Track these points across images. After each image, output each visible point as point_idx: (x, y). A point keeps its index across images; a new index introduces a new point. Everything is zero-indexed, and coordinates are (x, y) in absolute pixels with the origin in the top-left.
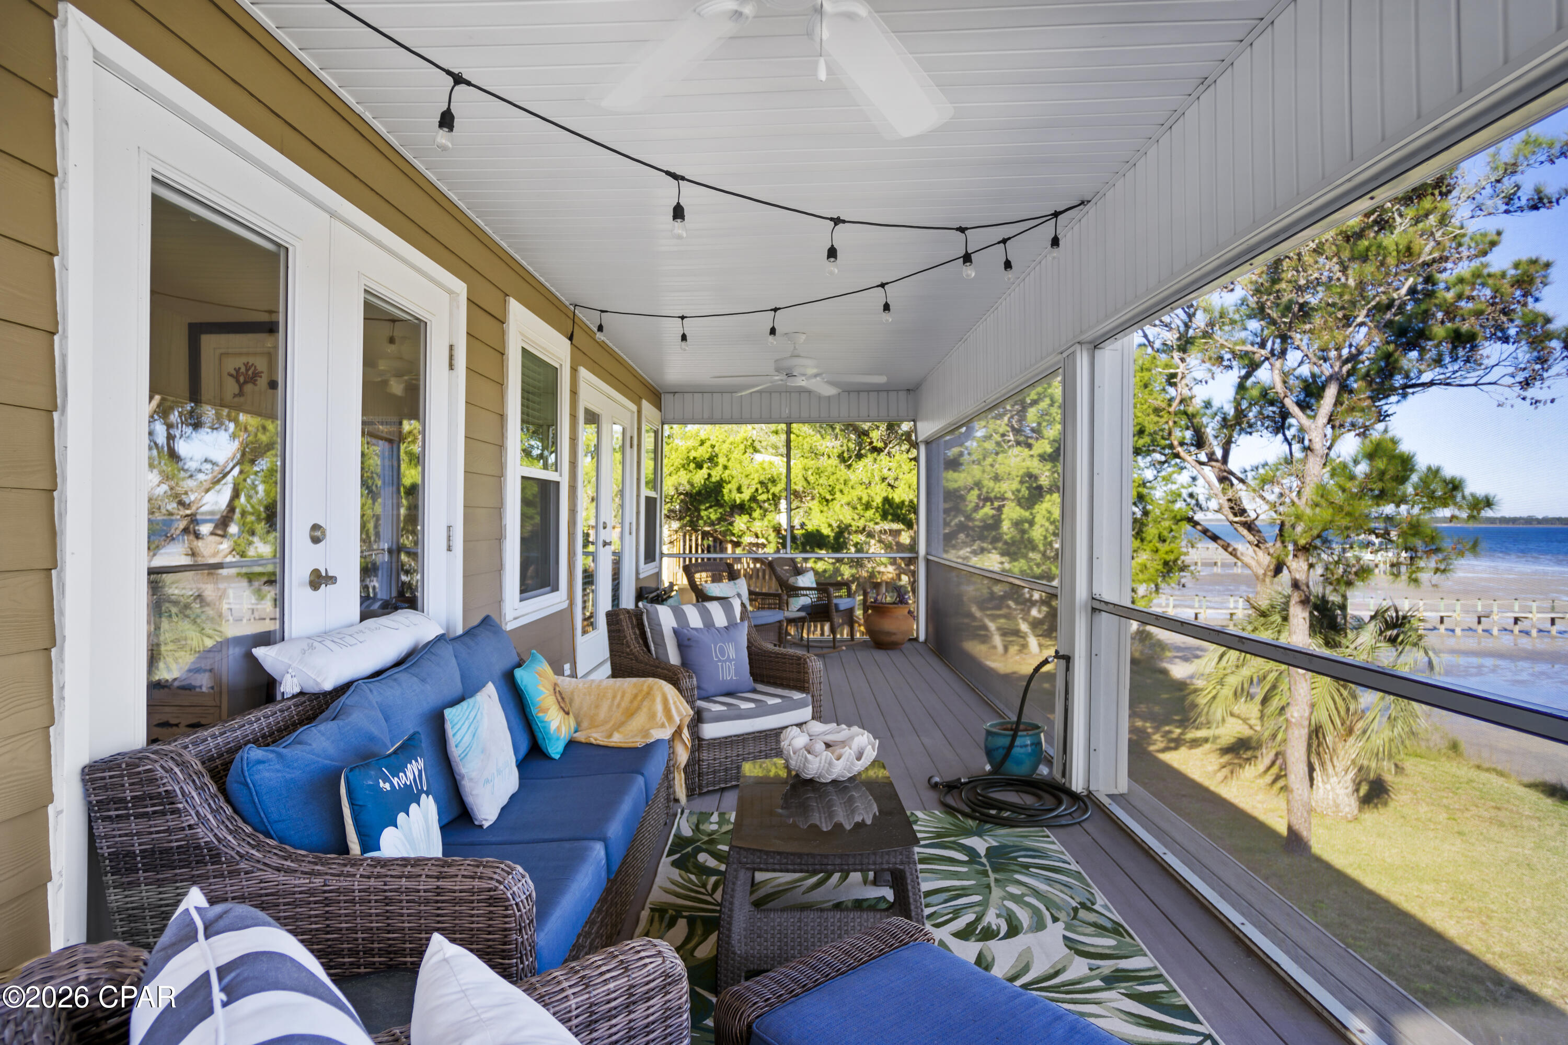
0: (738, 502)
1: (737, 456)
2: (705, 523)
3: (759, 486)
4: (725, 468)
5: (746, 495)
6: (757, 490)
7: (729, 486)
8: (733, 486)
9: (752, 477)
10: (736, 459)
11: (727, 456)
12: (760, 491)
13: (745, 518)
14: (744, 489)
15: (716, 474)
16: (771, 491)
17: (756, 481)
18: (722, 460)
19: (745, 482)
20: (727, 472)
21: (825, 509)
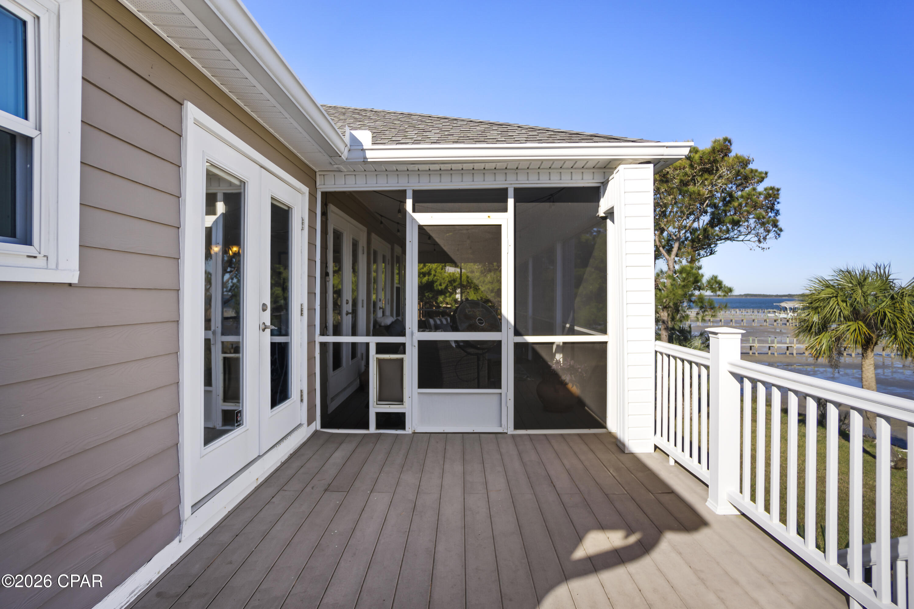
0: (440, 289)
1: (439, 271)
2: (426, 298)
3: (448, 283)
4: (435, 276)
5: (443, 286)
6: (447, 285)
7: (437, 283)
8: (438, 283)
9: (445, 279)
10: (439, 272)
11: (435, 271)
12: (449, 285)
13: (443, 296)
14: (442, 284)
15: (431, 278)
16: (454, 285)
17: (447, 281)
18: (433, 272)
19: (443, 281)
20: (436, 277)
21: (476, 292)
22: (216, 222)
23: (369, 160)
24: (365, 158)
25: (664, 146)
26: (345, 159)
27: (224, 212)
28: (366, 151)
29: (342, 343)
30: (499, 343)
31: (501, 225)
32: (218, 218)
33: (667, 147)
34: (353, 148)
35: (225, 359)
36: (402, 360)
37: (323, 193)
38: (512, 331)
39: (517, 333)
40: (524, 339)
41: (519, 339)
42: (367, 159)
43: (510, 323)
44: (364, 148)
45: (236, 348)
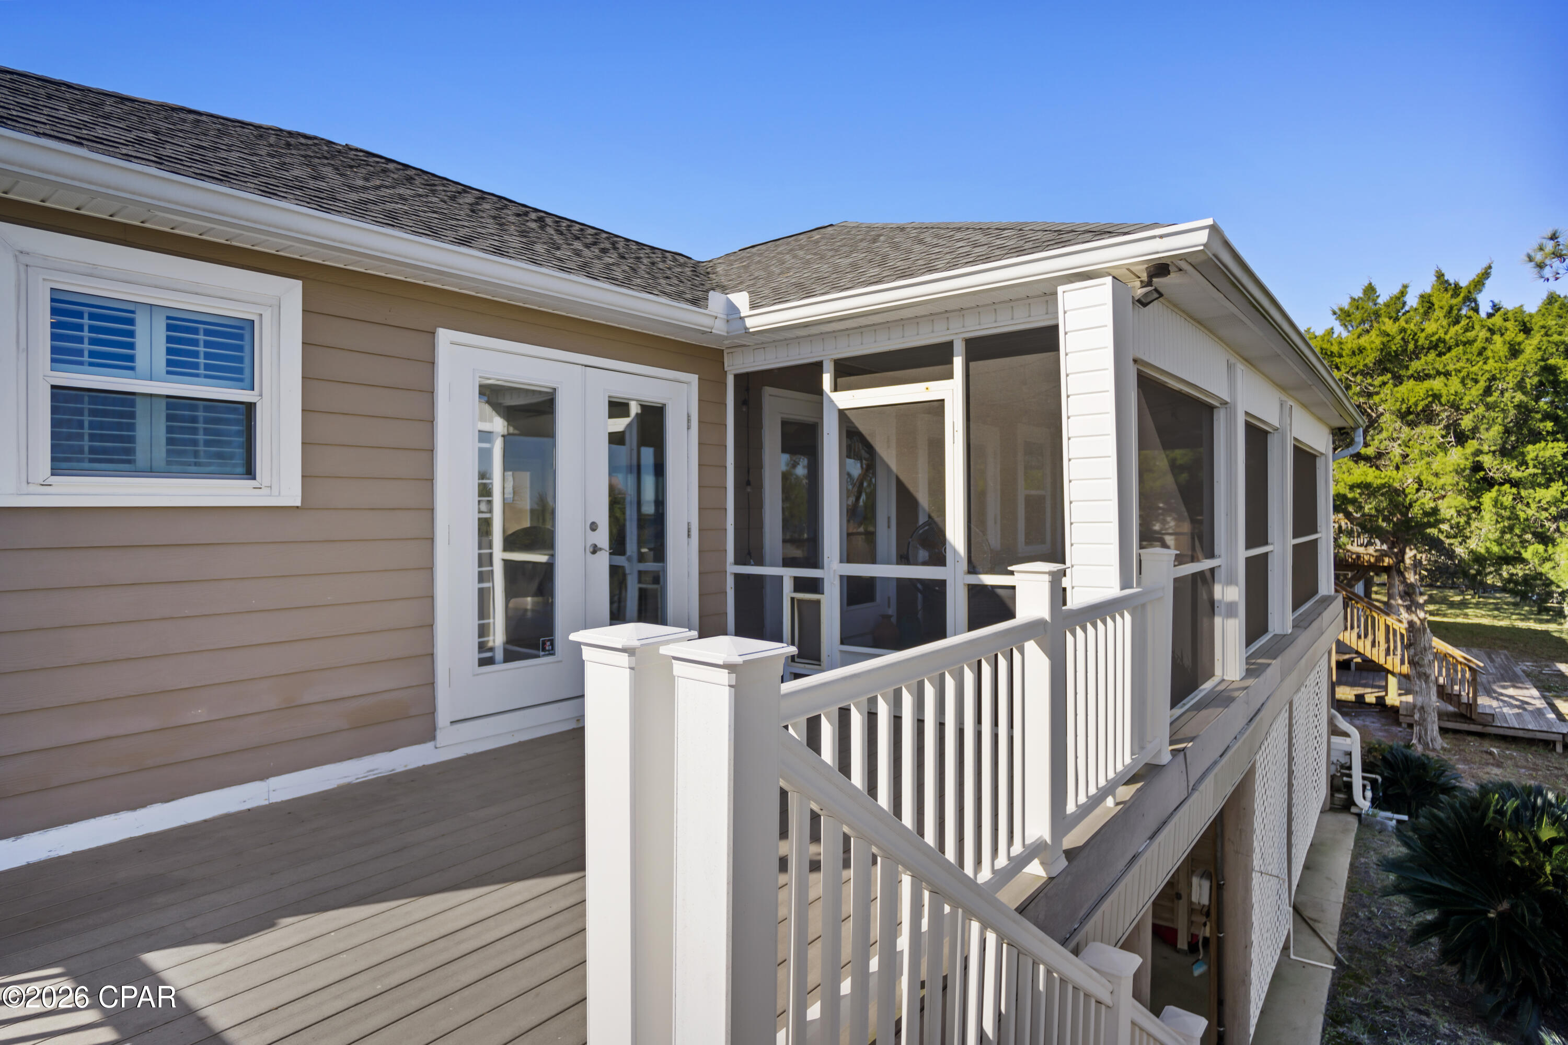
22: (629, 426)
23: (751, 330)
24: (746, 328)
25: (1154, 237)
26: (726, 334)
27: (639, 411)
28: (746, 319)
29: (765, 576)
30: (942, 583)
31: (943, 400)
32: (632, 421)
33: (1161, 237)
34: (731, 317)
35: (641, 590)
36: (818, 602)
37: (737, 377)
38: (964, 565)
39: (972, 569)
40: (980, 579)
41: (973, 579)
42: (749, 329)
43: (958, 554)
44: (742, 315)
45: (658, 578)
